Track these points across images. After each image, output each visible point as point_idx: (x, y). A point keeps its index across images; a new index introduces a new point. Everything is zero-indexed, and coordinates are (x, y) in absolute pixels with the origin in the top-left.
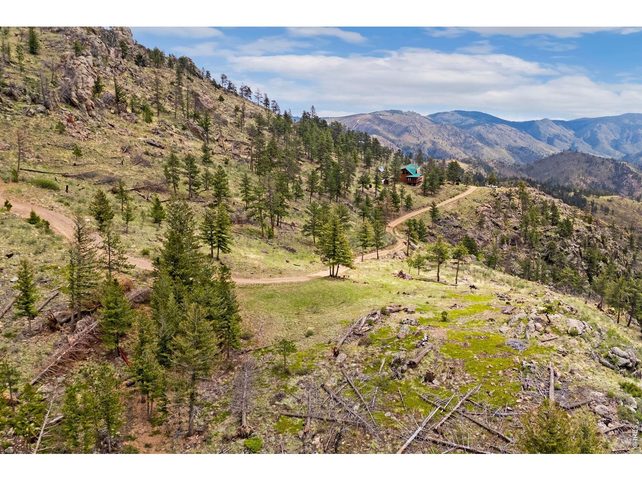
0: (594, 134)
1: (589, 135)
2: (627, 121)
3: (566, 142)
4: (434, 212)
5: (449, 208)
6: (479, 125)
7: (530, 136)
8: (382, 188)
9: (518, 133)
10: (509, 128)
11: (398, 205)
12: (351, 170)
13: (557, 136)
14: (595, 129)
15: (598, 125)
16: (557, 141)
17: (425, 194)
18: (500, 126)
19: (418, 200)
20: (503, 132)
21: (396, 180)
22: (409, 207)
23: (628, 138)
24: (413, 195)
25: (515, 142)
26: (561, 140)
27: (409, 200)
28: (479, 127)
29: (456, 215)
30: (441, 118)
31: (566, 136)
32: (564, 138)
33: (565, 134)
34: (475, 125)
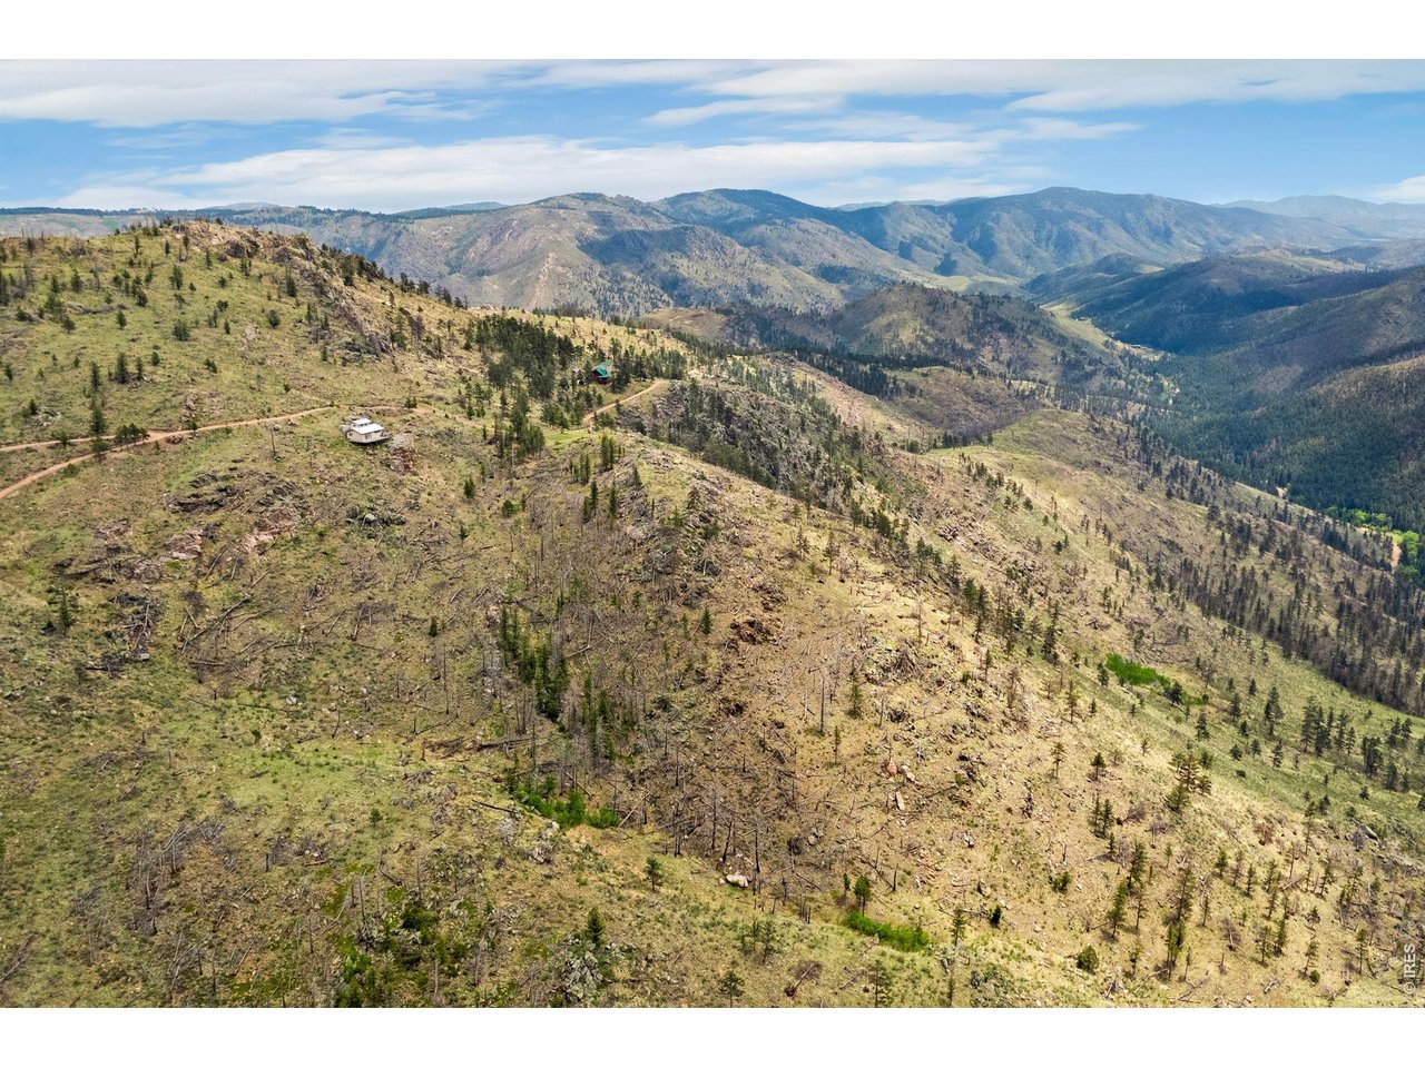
0: (987, 234)
1: (978, 235)
2: (1047, 205)
3: (935, 251)
4: (618, 407)
5: (632, 403)
6: (763, 222)
7: (865, 242)
8: (578, 389)
9: (841, 238)
10: (823, 226)
11: (590, 401)
12: (551, 375)
13: (919, 241)
14: (990, 223)
15: (994, 214)
16: (917, 250)
17: (614, 392)
18: (805, 223)
19: (609, 397)
20: (810, 237)
21: (589, 381)
22: (600, 403)
23: (1049, 238)
24: (603, 394)
25: (833, 256)
26: (925, 248)
27: (600, 397)
28: (763, 228)
29: (637, 408)
30: (687, 206)
31: (935, 239)
32: (930, 242)
33: (934, 234)
34: (756, 223)
